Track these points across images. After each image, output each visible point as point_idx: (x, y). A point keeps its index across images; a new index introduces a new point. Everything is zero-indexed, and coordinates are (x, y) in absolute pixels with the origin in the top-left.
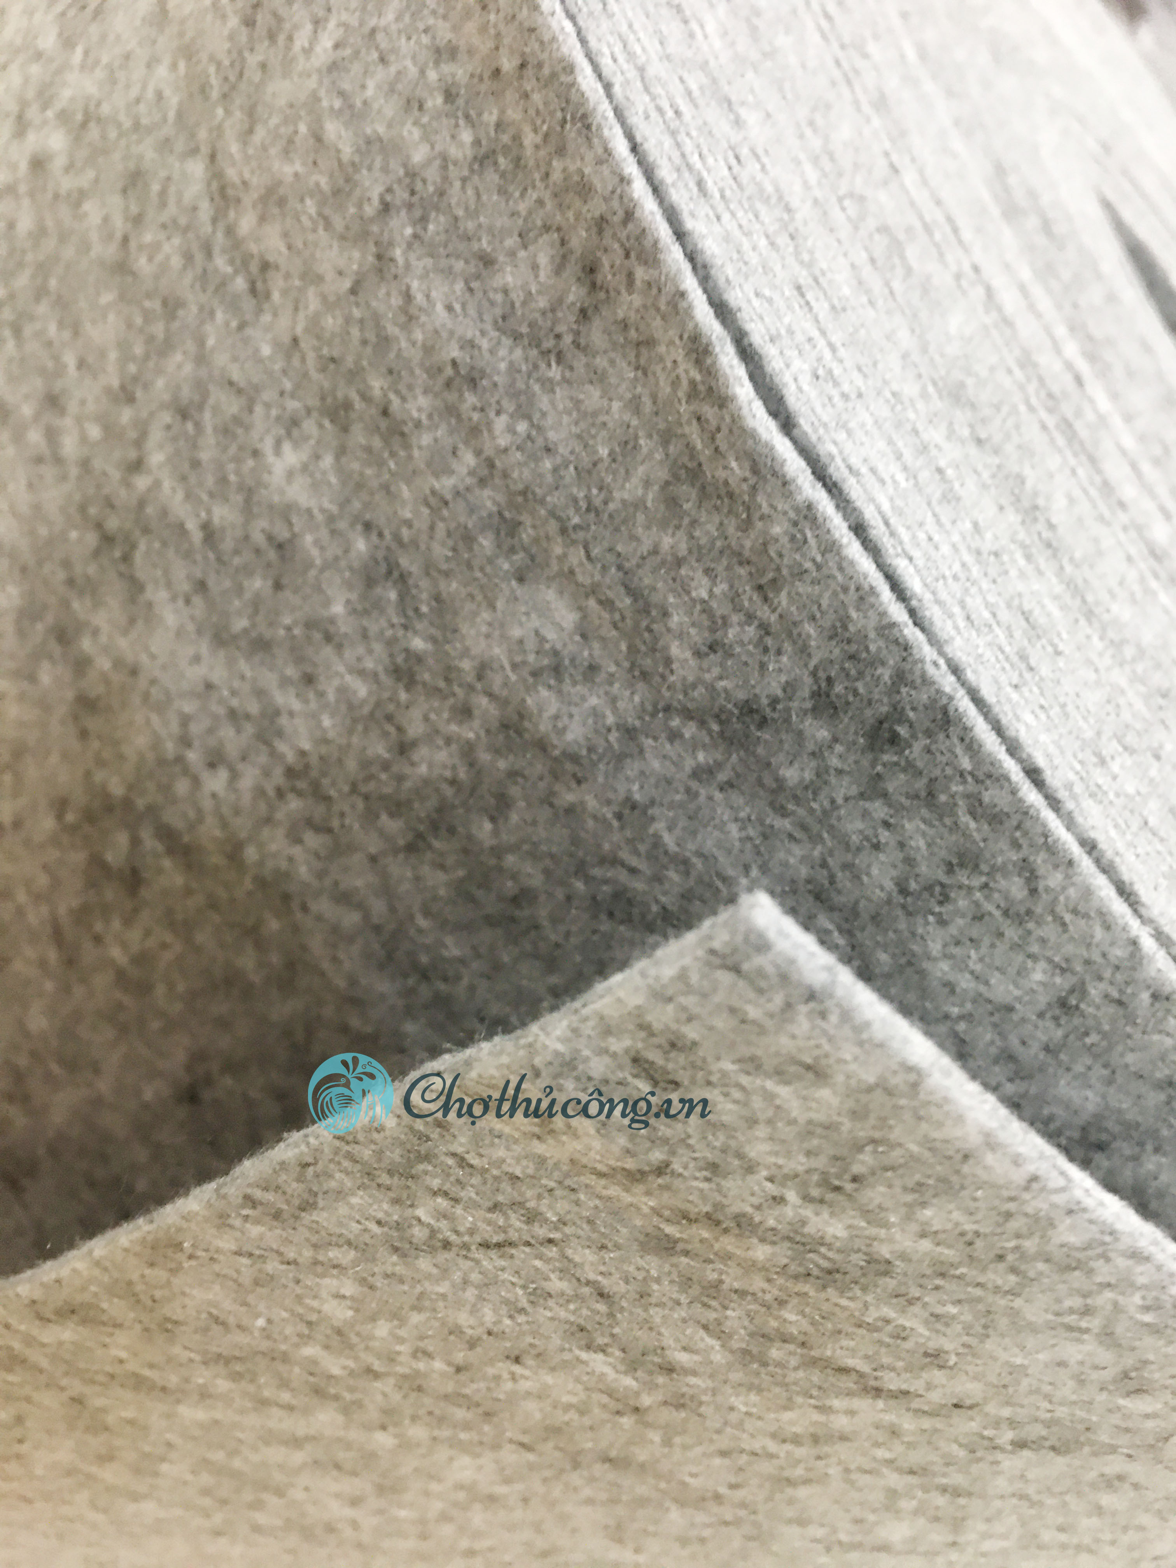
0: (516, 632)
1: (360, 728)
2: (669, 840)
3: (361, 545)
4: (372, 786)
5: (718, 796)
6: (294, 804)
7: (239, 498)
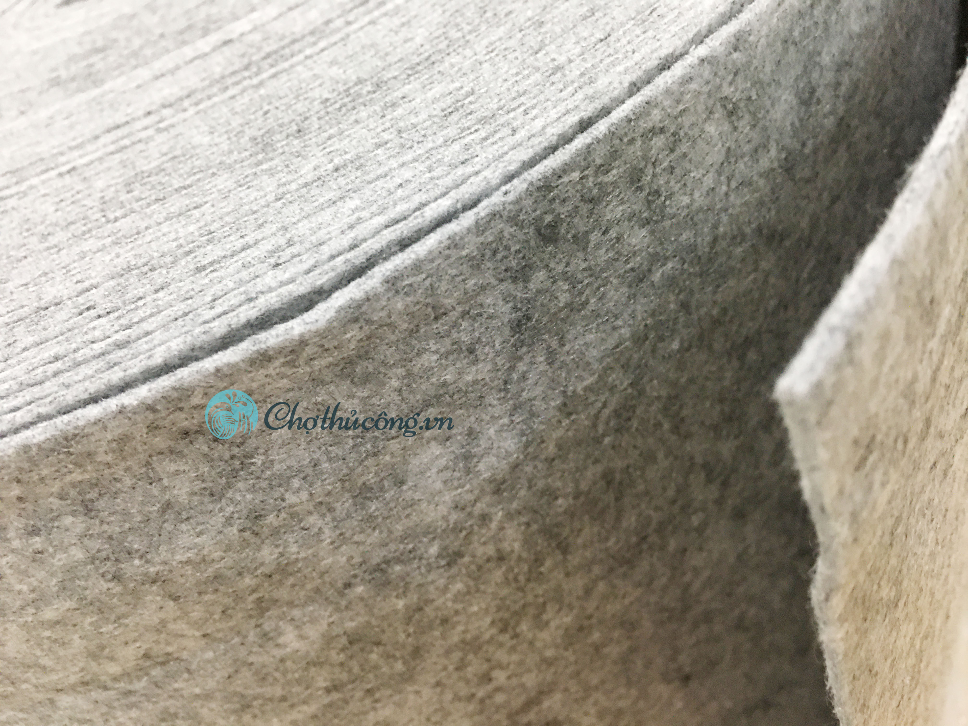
0: (439, 485)
1: (482, 587)
2: (590, 381)
3: (360, 589)
4: (522, 578)
5: (567, 348)
6: (524, 627)
7: (313, 669)
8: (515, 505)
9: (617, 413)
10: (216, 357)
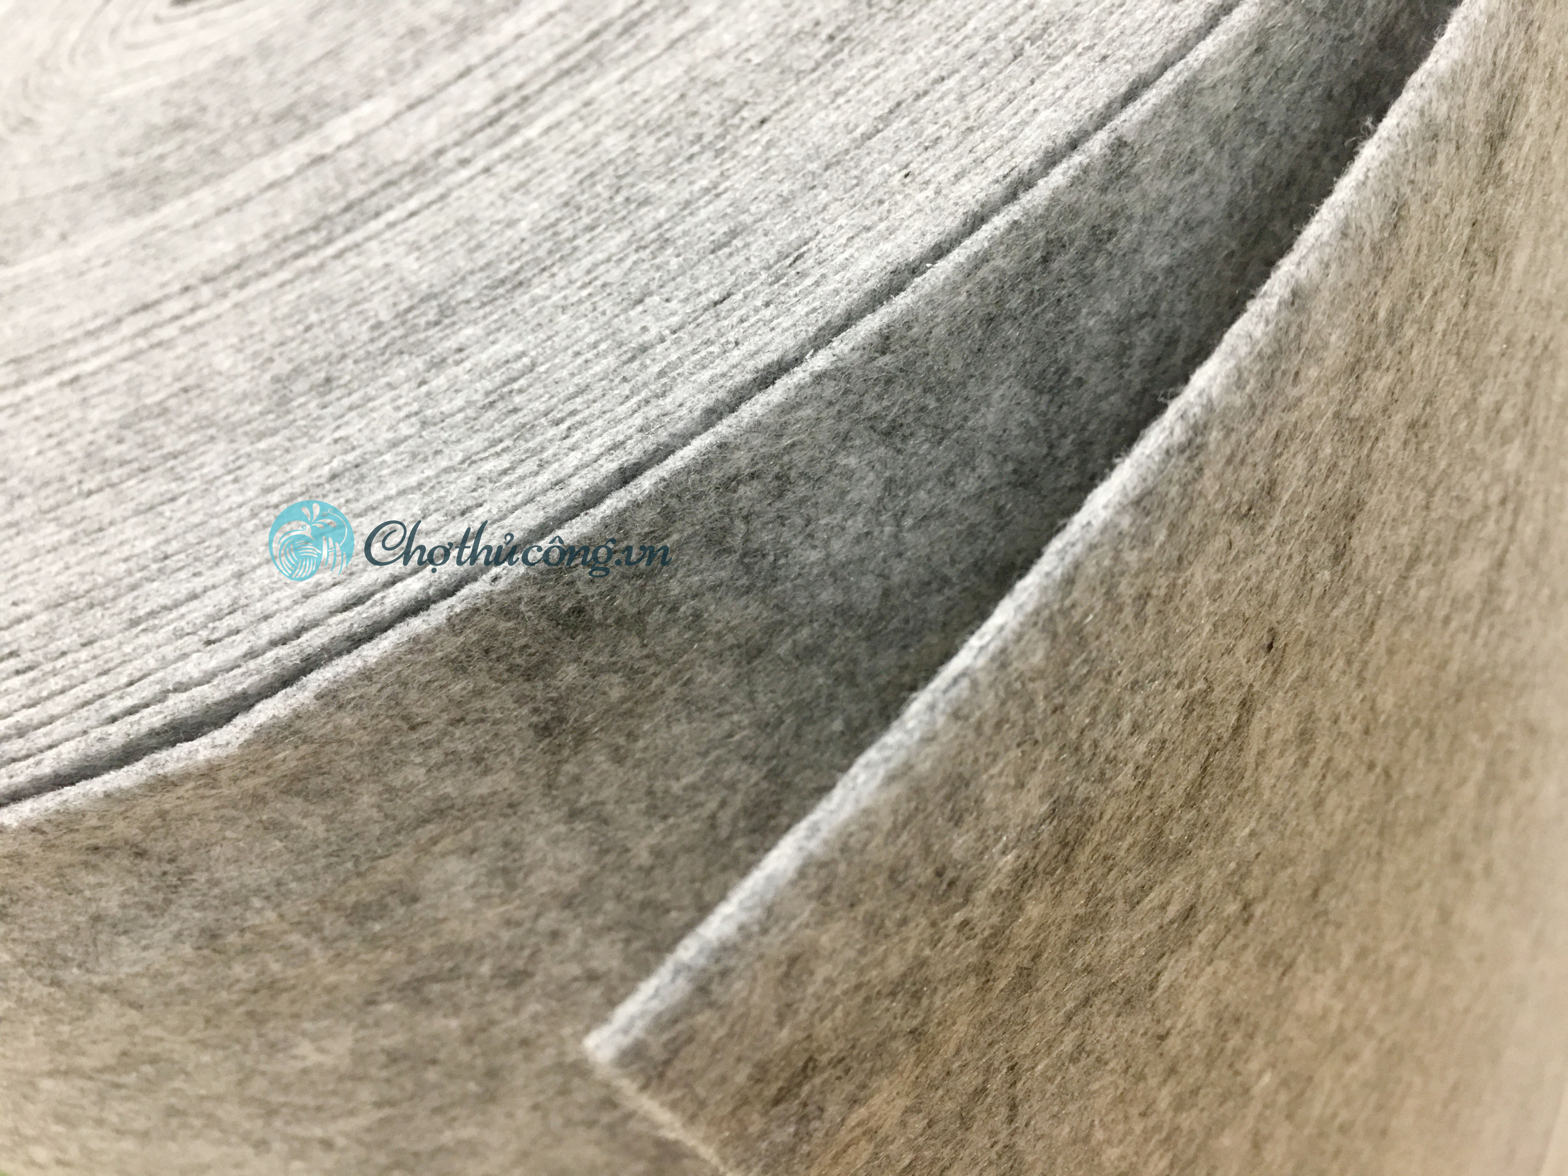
0: (469, 902)
2: (691, 778)
3: (389, 1008)
5: (642, 743)
7: (350, 1084)
8: (599, 920)
9: (748, 812)
10: (106, 777)
